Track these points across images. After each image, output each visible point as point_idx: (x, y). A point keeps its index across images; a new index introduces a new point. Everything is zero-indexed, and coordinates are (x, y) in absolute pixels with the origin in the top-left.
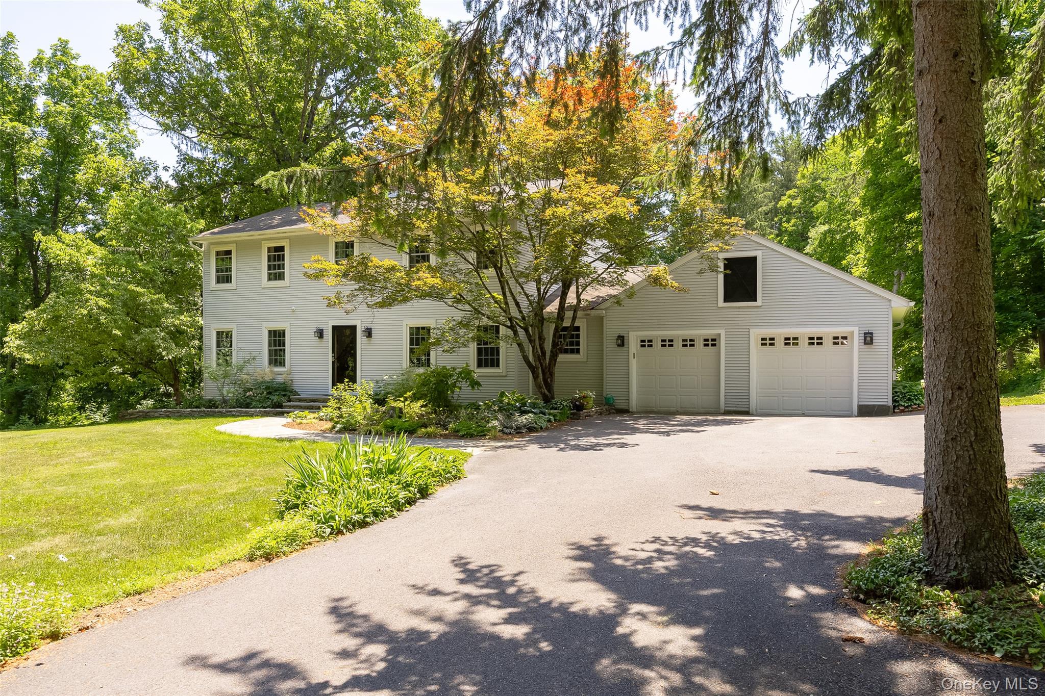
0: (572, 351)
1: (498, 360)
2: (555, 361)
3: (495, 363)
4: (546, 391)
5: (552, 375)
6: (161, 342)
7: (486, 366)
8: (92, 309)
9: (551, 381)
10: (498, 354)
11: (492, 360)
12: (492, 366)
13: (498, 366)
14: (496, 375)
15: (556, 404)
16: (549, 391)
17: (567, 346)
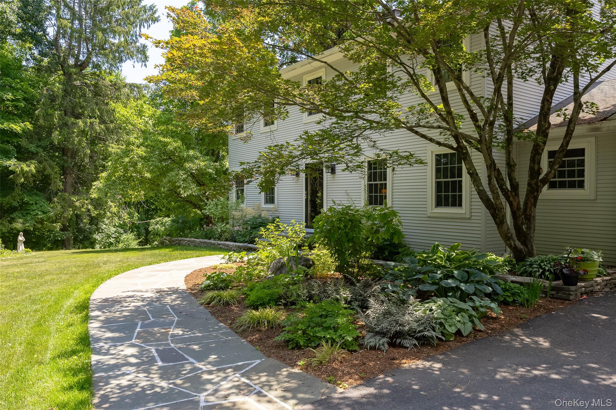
0: (572, 185)
1: (460, 197)
2: (536, 199)
3: (457, 202)
4: (518, 244)
5: (529, 218)
6: (182, 182)
7: (447, 205)
8: (133, 157)
9: (529, 228)
10: (460, 190)
11: (454, 197)
12: (454, 205)
13: (460, 205)
14: (458, 216)
15: (531, 265)
16: (524, 243)
17: (554, 177)
